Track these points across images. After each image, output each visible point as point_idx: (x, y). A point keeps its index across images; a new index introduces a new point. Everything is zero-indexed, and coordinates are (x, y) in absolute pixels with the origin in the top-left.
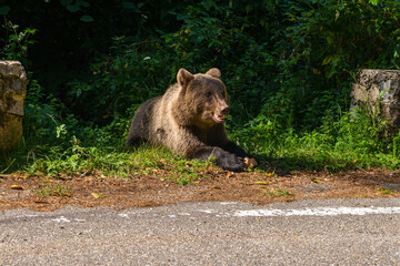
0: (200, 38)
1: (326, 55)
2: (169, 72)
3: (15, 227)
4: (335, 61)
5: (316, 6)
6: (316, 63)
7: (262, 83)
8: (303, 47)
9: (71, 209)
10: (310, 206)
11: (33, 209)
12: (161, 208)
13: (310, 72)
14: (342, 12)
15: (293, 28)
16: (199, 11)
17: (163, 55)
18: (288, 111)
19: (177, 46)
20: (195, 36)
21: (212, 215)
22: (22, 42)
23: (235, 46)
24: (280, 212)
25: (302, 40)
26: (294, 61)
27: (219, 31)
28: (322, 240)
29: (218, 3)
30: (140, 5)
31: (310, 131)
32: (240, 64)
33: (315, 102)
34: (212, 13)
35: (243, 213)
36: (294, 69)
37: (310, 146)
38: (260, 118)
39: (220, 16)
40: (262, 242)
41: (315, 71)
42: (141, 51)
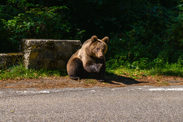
0: (138, 33)
1: (179, 38)
2: (128, 44)
3: (78, 93)
5: (176, 22)
6: (176, 41)
7: (158, 48)
8: (172, 36)
9: (96, 87)
10: (174, 87)
11: (84, 87)
12: (125, 88)
15: (169, 30)
16: (137, 24)
17: (126, 38)
18: (167, 57)
19: (130, 35)
20: (136, 33)
21: (141, 90)
22: (81, 35)
24: (164, 89)
25: (171, 34)
26: (169, 40)
27: (144, 31)
28: (177, 98)
29: (144, 22)
30: (118, 23)
31: (174, 63)
32: (151, 41)
33: (175, 53)
34: (142, 25)
35: (152, 90)
36: (169, 43)
37: (174, 68)
38: (158, 59)
39: (144, 26)
40: (158, 99)
41: (175, 44)
42: (119, 37)
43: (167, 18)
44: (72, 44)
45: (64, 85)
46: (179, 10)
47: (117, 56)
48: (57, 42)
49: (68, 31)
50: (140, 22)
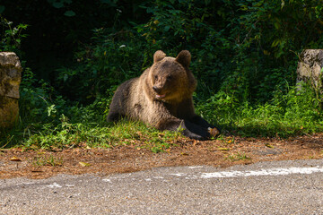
0: (167, 28)
1: (275, 38)
2: (141, 57)
3: (15, 193)
4: (282, 44)
6: (266, 46)
7: (221, 64)
8: (254, 32)
9: (62, 176)
10: (265, 167)
11: (30, 177)
12: (139, 173)
13: (261, 53)
14: (287, 2)
15: (246, 16)
16: (165, 5)
17: (136, 42)
18: (244, 87)
19: (147, 35)
20: (163, 27)
21: (182, 178)
22: (16, 36)
23: (196, 33)
24: (240, 173)
25: (254, 27)
26: (247, 44)
27: (183, 21)
28: (276, 196)
30: (115, 1)
31: (263, 103)
32: (201, 48)
33: (266, 79)
34: (176, 5)
35: (209, 175)
36: (248, 51)
37: (263, 116)
38: (220, 94)
39: (183, 9)
40: (226, 199)
41: (265, 52)
42: (117, 40)
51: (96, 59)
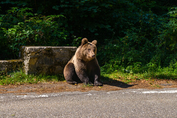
0: (131, 39)
1: (171, 43)
2: (122, 50)
3: (75, 97)
4: (173, 45)
5: (167, 28)
6: (167, 46)
7: (151, 53)
8: (163, 41)
9: (92, 91)
10: (166, 90)
11: (81, 91)
12: (120, 91)
13: (166, 49)
14: (175, 30)
15: (160, 35)
16: (131, 31)
17: (120, 44)
18: (159, 61)
19: (124, 41)
21: (135, 93)
22: (77, 41)
23: (142, 41)
24: (157, 92)
25: (163, 39)
26: (160, 45)
27: (137, 37)
29: (137, 28)
30: (113, 29)
31: (166, 67)
32: (143, 47)
33: (167, 58)
34: (135, 31)
35: (145, 92)
36: (161, 48)
37: (166, 71)
38: (150, 63)
39: (137, 32)
40: (151, 101)
42: (113, 43)
43: (159, 24)
44: (69, 50)
45: (62, 89)
46: (169, 17)
47: (112, 61)
48: (54, 49)
49: (65, 38)
50: (133, 29)
51: (105, 50)
